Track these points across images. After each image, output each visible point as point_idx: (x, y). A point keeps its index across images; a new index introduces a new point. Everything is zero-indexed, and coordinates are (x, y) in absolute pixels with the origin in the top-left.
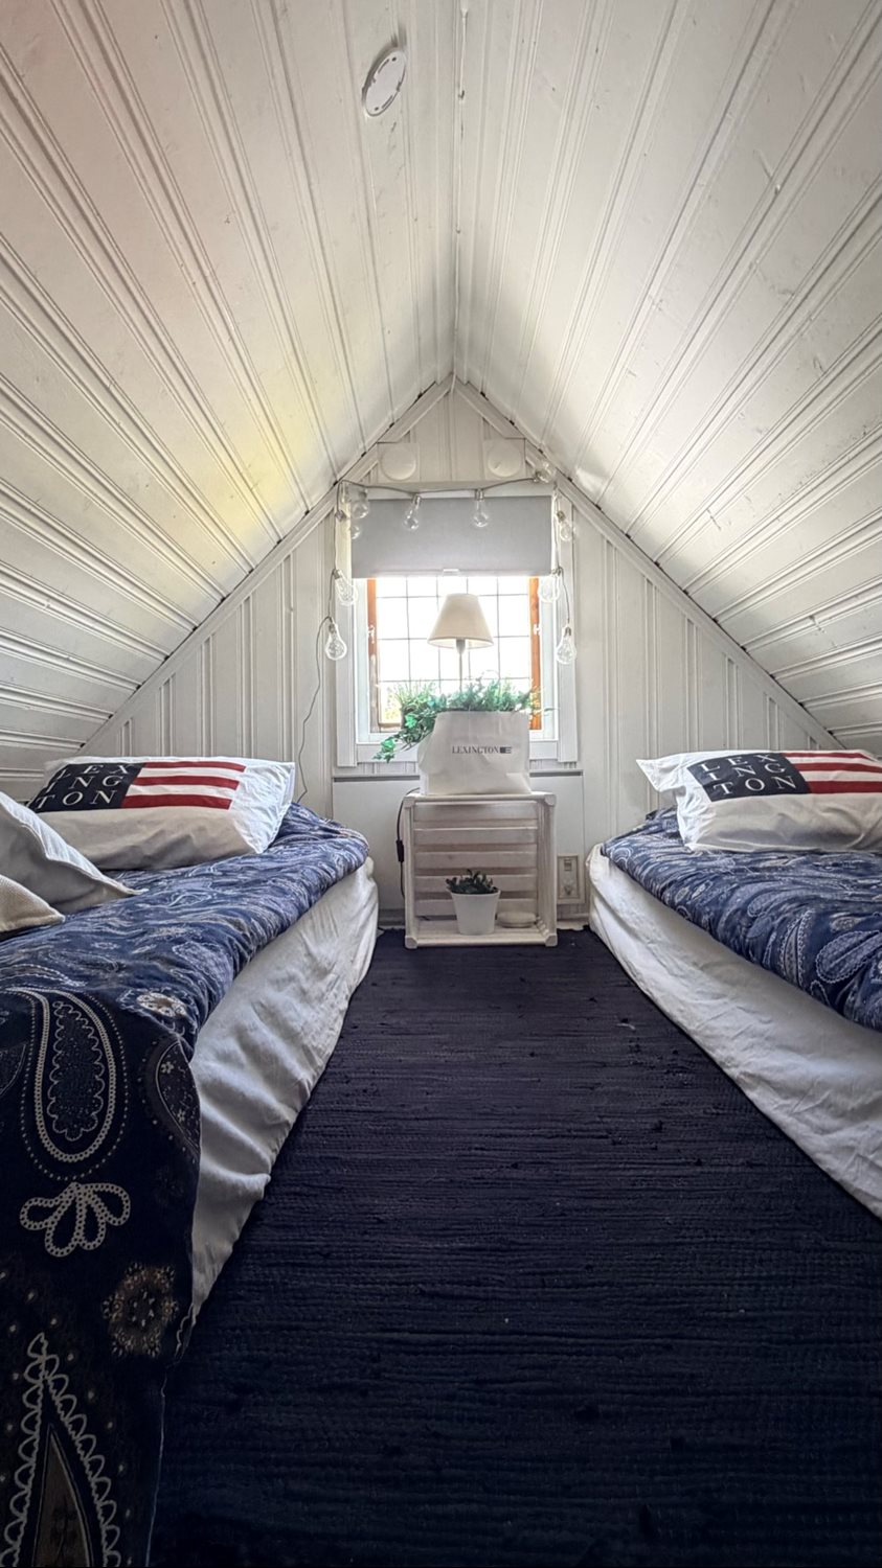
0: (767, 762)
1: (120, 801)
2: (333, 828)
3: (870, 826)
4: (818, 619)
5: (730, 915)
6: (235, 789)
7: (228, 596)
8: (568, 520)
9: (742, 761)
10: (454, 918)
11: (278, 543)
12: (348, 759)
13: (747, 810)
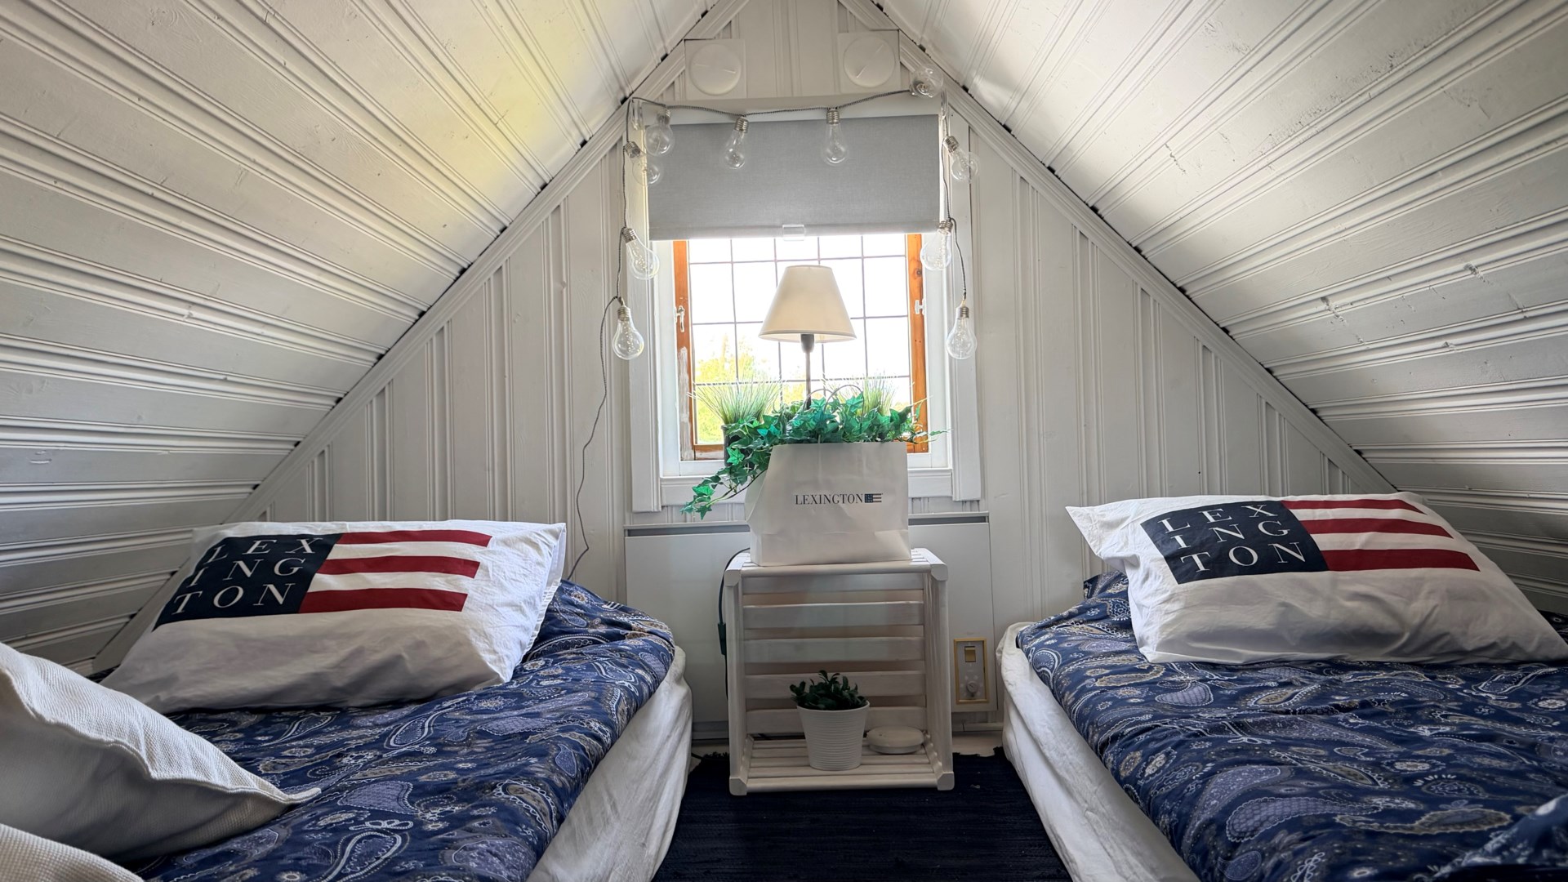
0: (1262, 517)
1: (300, 601)
2: (624, 619)
3: (1416, 621)
4: (1333, 303)
5: (1200, 828)
6: (472, 575)
7: (469, 266)
8: (962, 149)
9: (1225, 515)
10: (801, 736)
11: (543, 188)
12: (647, 501)
13: (1230, 599)
